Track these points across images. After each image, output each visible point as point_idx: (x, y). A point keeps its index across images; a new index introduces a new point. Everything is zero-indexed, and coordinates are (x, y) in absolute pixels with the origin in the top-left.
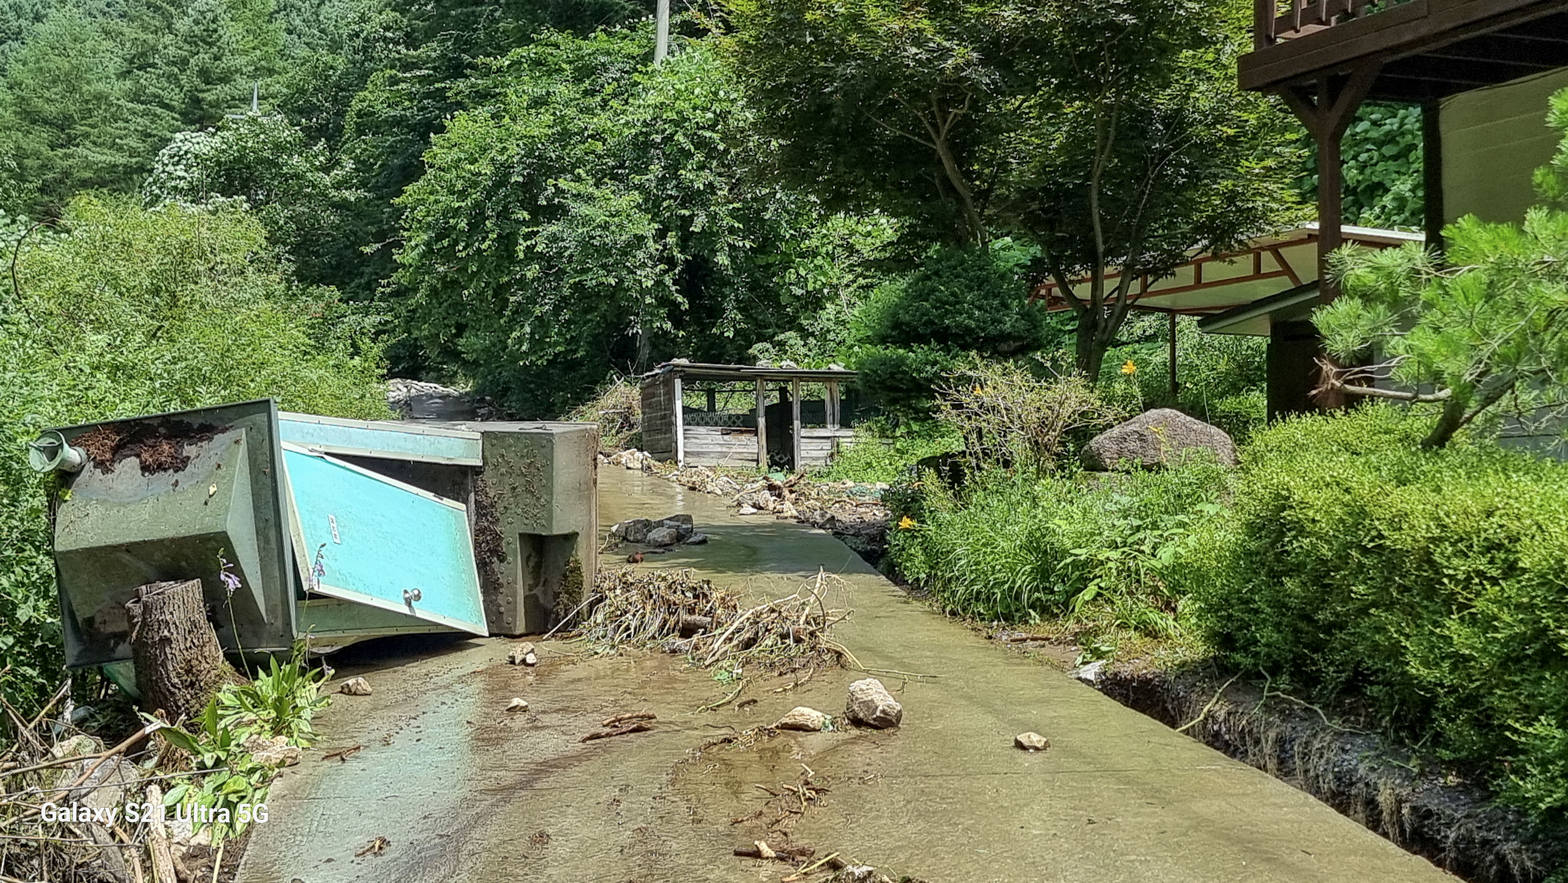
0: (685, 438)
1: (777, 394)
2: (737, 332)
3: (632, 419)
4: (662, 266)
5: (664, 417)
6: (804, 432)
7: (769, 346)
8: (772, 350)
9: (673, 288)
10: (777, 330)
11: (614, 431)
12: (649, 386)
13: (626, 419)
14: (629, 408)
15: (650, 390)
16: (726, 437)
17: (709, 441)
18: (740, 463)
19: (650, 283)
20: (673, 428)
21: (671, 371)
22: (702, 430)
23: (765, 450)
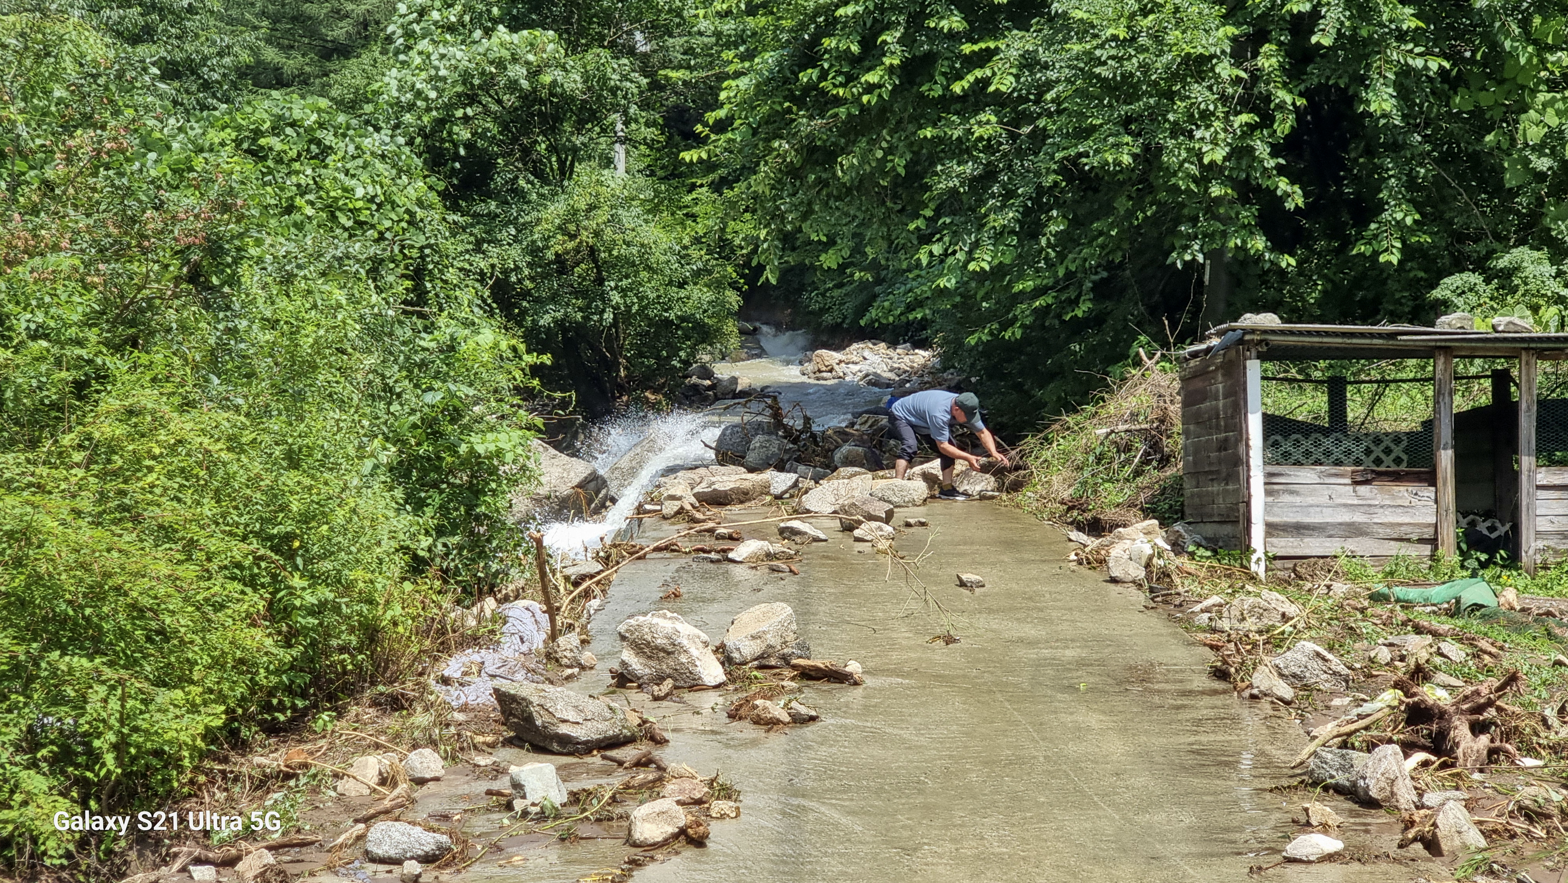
0: (1268, 493)
1: (1487, 383)
2: (1408, 251)
3: (1167, 445)
4: (1245, 118)
5: (1223, 445)
6: (1544, 476)
7: (1475, 279)
8: (1481, 287)
9: (1270, 163)
10: (1496, 245)
11: (1128, 470)
12: (1197, 375)
13: (1155, 446)
14: (1162, 421)
15: (1198, 384)
16: (1363, 490)
17: (1325, 500)
18: (1393, 549)
19: (1218, 155)
20: (1242, 470)
21: (1241, 341)
22: (1307, 475)
23: (1452, 517)
